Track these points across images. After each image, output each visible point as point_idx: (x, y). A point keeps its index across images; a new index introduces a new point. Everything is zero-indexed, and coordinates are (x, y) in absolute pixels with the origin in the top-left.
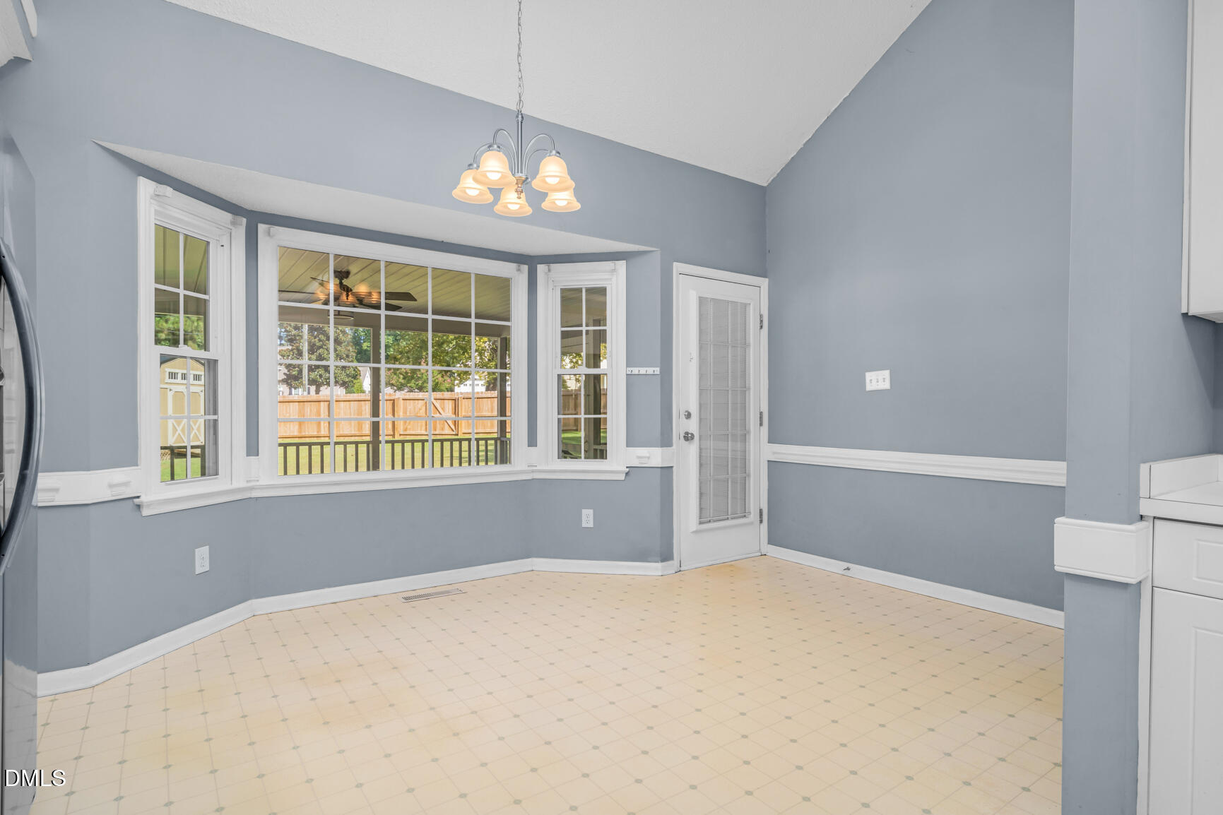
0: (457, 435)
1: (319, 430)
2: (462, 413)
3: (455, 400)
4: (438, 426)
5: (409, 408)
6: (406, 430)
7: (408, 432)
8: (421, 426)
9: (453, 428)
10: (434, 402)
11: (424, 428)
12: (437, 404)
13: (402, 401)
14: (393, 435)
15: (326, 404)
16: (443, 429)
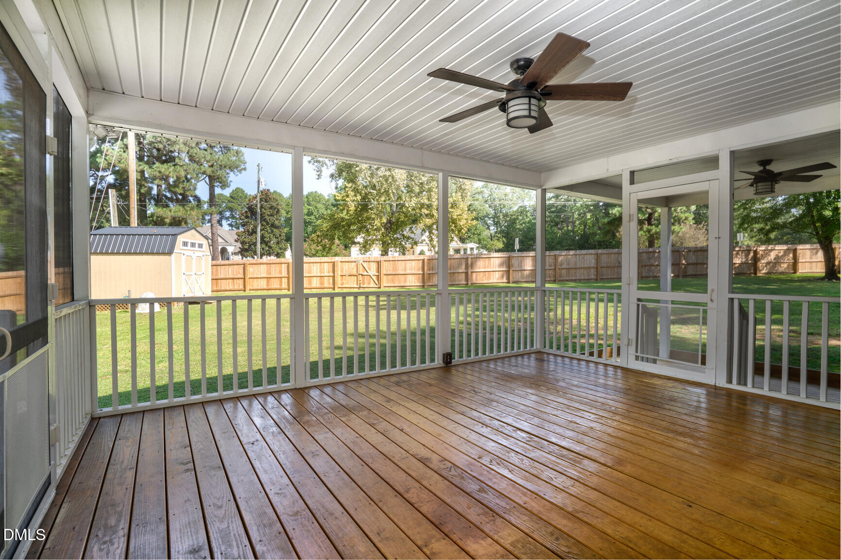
0: (380, 288)
1: (281, 285)
2: (384, 271)
3: (378, 262)
4: (366, 281)
5: (344, 268)
6: (342, 284)
7: (344, 286)
8: (354, 281)
9: (377, 282)
10: (363, 263)
11: (355, 283)
12: (365, 265)
13: (340, 263)
14: (334, 289)
15: (286, 265)
16: (369, 284)
